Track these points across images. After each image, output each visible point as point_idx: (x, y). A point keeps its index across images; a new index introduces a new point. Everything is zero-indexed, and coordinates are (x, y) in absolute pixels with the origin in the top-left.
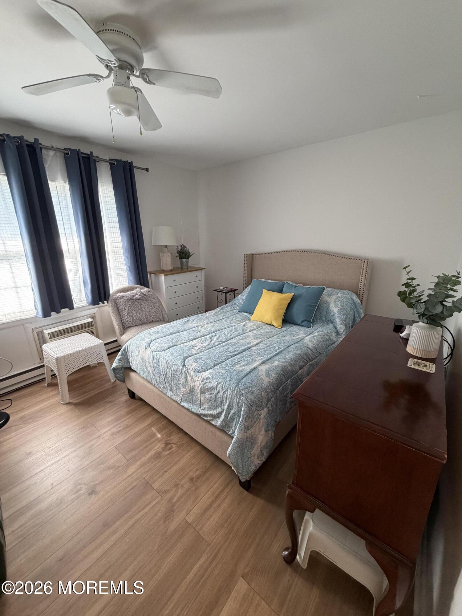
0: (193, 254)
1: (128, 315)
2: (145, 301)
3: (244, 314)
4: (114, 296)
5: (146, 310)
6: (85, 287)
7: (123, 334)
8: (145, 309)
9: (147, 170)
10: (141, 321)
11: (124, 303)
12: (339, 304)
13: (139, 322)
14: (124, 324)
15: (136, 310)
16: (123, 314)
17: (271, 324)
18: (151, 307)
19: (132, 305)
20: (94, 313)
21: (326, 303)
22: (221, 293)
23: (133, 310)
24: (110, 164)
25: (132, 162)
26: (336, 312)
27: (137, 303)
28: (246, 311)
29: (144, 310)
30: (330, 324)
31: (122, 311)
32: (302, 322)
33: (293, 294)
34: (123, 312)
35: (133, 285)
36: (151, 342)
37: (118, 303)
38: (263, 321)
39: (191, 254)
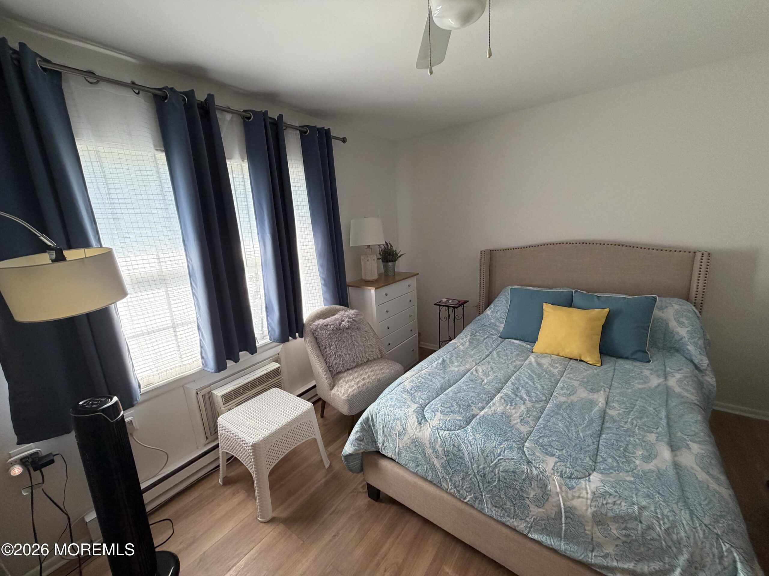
0: (402, 255)
1: (335, 353)
2: (356, 331)
3: (513, 343)
4: (311, 325)
5: (359, 344)
6: (267, 316)
7: (334, 386)
8: (357, 342)
9: (344, 140)
10: (354, 362)
11: (328, 336)
12: (686, 322)
13: (352, 364)
14: (331, 369)
15: (346, 346)
16: (328, 352)
17: (579, 359)
18: (365, 339)
19: (340, 339)
20: (277, 353)
21: (660, 320)
22: (444, 307)
23: (343, 346)
24: (300, 131)
25: (329, 129)
26: (685, 335)
27: (346, 335)
28: (514, 337)
29: (357, 344)
30: (677, 354)
31: (325, 348)
32: (632, 354)
33: (608, 310)
34: (328, 349)
35: (332, 306)
36: (423, 411)
37: (317, 337)
38: (560, 354)
39: (399, 255)
